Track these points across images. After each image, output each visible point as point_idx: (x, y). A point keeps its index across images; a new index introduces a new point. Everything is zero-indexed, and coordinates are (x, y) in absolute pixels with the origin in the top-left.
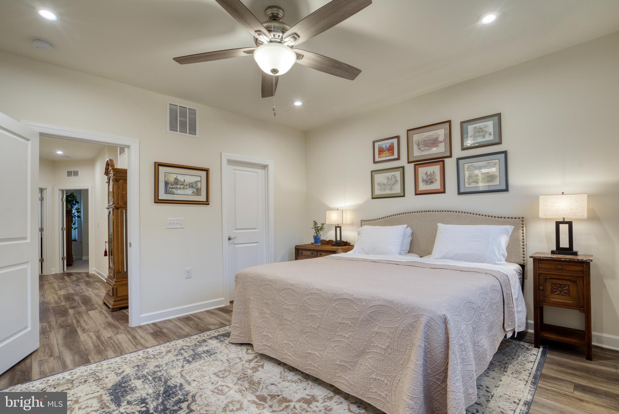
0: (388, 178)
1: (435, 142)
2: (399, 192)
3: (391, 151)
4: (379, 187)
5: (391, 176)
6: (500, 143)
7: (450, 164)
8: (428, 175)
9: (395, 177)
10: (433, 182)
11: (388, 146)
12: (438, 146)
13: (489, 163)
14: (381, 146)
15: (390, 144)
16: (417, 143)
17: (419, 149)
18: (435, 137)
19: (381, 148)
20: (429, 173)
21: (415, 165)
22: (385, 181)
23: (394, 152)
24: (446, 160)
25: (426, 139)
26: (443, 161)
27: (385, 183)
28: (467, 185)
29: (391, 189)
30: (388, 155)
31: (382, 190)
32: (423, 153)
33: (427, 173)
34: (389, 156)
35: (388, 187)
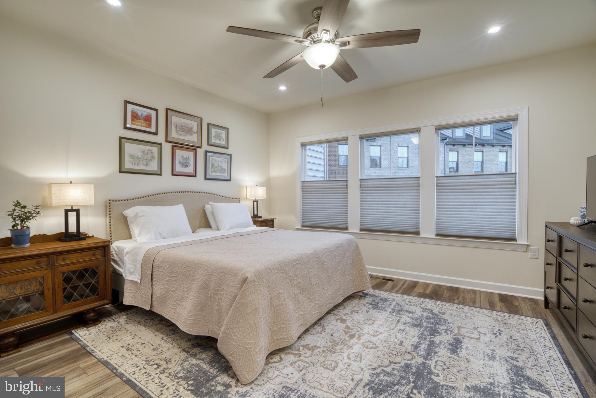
0: (144, 152)
1: (189, 131)
2: (156, 169)
3: (148, 122)
4: (131, 160)
5: (148, 151)
6: (227, 148)
7: (200, 153)
8: (184, 159)
9: (152, 153)
10: (188, 165)
11: (145, 115)
12: (192, 135)
13: (223, 160)
14: (136, 111)
15: (147, 113)
16: (175, 125)
17: (177, 131)
18: (190, 126)
19: (136, 113)
20: (184, 157)
21: (173, 146)
22: (140, 155)
23: (151, 124)
24: (198, 149)
25: (183, 125)
26: (196, 150)
27: (140, 157)
28: (210, 173)
29: (147, 165)
30: (144, 125)
31: (135, 164)
32: (180, 137)
33: (183, 156)
34: (145, 127)
35: (143, 162)
